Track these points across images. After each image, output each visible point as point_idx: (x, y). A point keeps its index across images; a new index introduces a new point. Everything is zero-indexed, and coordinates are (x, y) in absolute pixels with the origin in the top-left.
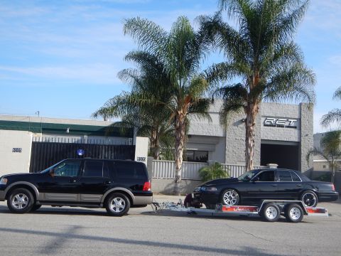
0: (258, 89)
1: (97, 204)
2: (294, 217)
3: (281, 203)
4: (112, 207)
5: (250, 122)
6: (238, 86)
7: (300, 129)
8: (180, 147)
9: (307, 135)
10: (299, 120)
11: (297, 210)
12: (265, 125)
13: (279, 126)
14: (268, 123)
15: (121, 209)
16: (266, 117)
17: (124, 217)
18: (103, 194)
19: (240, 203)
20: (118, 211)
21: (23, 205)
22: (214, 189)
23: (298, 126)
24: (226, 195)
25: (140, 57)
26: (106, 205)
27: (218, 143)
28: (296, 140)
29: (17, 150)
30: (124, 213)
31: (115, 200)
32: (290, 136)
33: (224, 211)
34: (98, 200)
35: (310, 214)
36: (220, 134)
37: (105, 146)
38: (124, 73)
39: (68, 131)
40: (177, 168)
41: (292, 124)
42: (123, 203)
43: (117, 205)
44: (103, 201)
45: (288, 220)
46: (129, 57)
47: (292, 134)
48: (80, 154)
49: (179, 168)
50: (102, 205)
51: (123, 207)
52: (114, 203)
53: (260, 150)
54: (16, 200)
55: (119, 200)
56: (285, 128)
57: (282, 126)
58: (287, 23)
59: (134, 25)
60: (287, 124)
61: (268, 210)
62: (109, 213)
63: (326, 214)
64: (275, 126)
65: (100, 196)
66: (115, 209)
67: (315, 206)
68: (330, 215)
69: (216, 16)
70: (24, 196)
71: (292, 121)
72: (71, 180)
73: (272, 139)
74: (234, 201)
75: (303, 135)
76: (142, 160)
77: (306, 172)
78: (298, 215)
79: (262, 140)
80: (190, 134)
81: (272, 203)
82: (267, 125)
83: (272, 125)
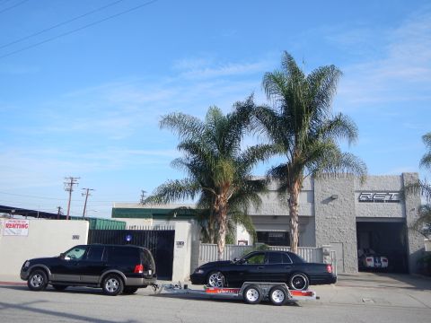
1: (95, 284)
2: (277, 300)
5: (293, 202)
7: (404, 203)
8: (221, 230)
9: (413, 210)
10: (403, 192)
12: (360, 201)
13: (378, 201)
14: (364, 199)
16: (361, 192)
18: (100, 275)
20: (112, 290)
21: (39, 284)
23: (401, 200)
24: (212, 277)
26: (103, 285)
27: (308, 223)
28: (400, 216)
29: (75, 237)
30: (117, 292)
32: (391, 211)
34: (96, 281)
35: (295, 297)
36: (308, 213)
37: (150, 231)
38: (177, 162)
39: (175, 216)
40: (219, 251)
41: (394, 198)
42: (116, 284)
44: (100, 282)
45: (270, 302)
46: (180, 147)
47: (394, 208)
48: (128, 240)
49: (221, 250)
50: (99, 285)
51: (117, 287)
52: (109, 284)
53: (355, 229)
54: (34, 280)
55: (113, 281)
56: (385, 203)
59: (172, 121)
60: (387, 198)
61: (249, 292)
63: (314, 297)
64: (373, 201)
65: (98, 277)
66: (109, 288)
67: (305, 289)
70: (41, 277)
71: (394, 194)
73: (369, 216)
74: (219, 283)
75: (408, 210)
76: (181, 244)
77: (416, 253)
78: (282, 298)
79: (357, 218)
80: (275, 214)
81: (254, 285)
82: (363, 201)
83: (369, 201)
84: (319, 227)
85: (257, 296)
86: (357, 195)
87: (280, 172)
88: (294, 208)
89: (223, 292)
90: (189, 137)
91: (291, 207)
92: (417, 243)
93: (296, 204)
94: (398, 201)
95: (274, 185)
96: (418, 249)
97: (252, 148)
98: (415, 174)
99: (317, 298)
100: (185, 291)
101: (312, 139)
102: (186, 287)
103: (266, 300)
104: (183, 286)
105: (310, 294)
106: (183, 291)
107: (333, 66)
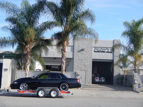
2: (53, 95)
7: (114, 53)
8: (27, 63)
10: (113, 48)
11: (55, 92)
12: (95, 52)
13: (102, 52)
14: (97, 51)
16: (96, 48)
19: (28, 89)
24: (21, 85)
27: (70, 61)
28: (111, 59)
32: (107, 57)
40: (26, 74)
46: (7, 20)
47: (109, 56)
49: (27, 73)
53: (92, 65)
56: (105, 53)
57: (104, 52)
60: (107, 51)
64: (100, 52)
67: (66, 90)
71: (109, 49)
73: (98, 59)
74: (25, 88)
75: (115, 56)
76: (6, 70)
78: (56, 95)
79: (93, 59)
80: (55, 57)
81: (42, 89)
82: (96, 52)
83: (98, 52)
84: (75, 63)
85: (44, 94)
86: (93, 49)
87: (58, 36)
88: (64, 53)
89: (27, 92)
90: (11, 15)
91: (62, 53)
92: (118, 71)
93: (65, 52)
94: (111, 52)
95: (55, 42)
96: (118, 74)
97: (45, 23)
98: (119, 40)
99: (72, 94)
100: (8, 92)
101: (74, 20)
102: (8, 90)
103: (48, 96)
104: (6, 90)
105: (69, 92)
106: (6, 92)
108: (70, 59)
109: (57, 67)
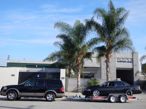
0: (110, 48)
1: (42, 97)
2: (122, 101)
3: (117, 95)
4: (48, 98)
5: (108, 61)
6: (103, 47)
7: (133, 63)
8: (79, 73)
9: (136, 65)
10: (132, 59)
11: (124, 98)
12: (118, 62)
13: (124, 62)
14: (119, 61)
15: (51, 99)
16: (118, 58)
17: (53, 102)
19: (100, 95)
20: (50, 99)
21: (13, 97)
22: (89, 90)
23: (132, 62)
24: (94, 92)
25: (62, 36)
26: (45, 97)
27: (98, 70)
28: (132, 67)
29: (13, 75)
30: (53, 100)
31: (49, 95)
32: (128, 66)
33: (94, 99)
34: (42, 95)
35: (129, 99)
37: (48, 73)
38: (56, 43)
39: (37, 66)
41: (129, 61)
42: (52, 96)
43: (50, 97)
44: (44, 96)
45: (120, 102)
47: (130, 65)
48: (38, 76)
50: (44, 97)
51: (52, 98)
52: (49, 96)
53: (116, 72)
54: (10, 95)
55: (50, 95)
56: (126, 63)
57: (125, 62)
58: (121, 20)
59: (58, 25)
60: (127, 61)
61: (112, 98)
62: (47, 100)
63: (136, 99)
64: (122, 62)
65: (43, 94)
66: (49, 98)
67: (132, 96)
68: (138, 99)
69: (92, 19)
70: (14, 94)
71: (129, 59)
72: (32, 87)
73: (121, 67)
75: (134, 65)
76: (63, 78)
77: (136, 81)
78: (124, 100)
79: (117, 68)
80: (86, 66)
81: (113, 95)
82: (119, 62)
83: (121, 62)
84: (103, 71)
86: (117, 59)
89: (100, 98)
94: (131, 62)
96: (137, 79)
98: (137, 52)
100: (80, 98)
102: (80, 96)
103: (118, 101)
104: (78, 96)
107: (124, 8)
108: (98, 68)
109: (87, 75)
